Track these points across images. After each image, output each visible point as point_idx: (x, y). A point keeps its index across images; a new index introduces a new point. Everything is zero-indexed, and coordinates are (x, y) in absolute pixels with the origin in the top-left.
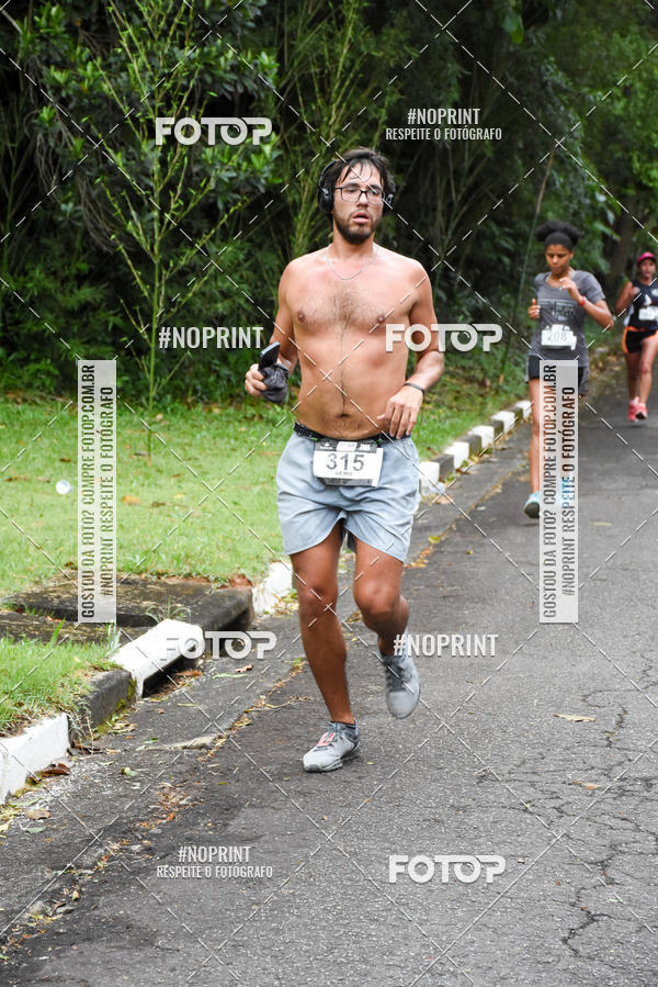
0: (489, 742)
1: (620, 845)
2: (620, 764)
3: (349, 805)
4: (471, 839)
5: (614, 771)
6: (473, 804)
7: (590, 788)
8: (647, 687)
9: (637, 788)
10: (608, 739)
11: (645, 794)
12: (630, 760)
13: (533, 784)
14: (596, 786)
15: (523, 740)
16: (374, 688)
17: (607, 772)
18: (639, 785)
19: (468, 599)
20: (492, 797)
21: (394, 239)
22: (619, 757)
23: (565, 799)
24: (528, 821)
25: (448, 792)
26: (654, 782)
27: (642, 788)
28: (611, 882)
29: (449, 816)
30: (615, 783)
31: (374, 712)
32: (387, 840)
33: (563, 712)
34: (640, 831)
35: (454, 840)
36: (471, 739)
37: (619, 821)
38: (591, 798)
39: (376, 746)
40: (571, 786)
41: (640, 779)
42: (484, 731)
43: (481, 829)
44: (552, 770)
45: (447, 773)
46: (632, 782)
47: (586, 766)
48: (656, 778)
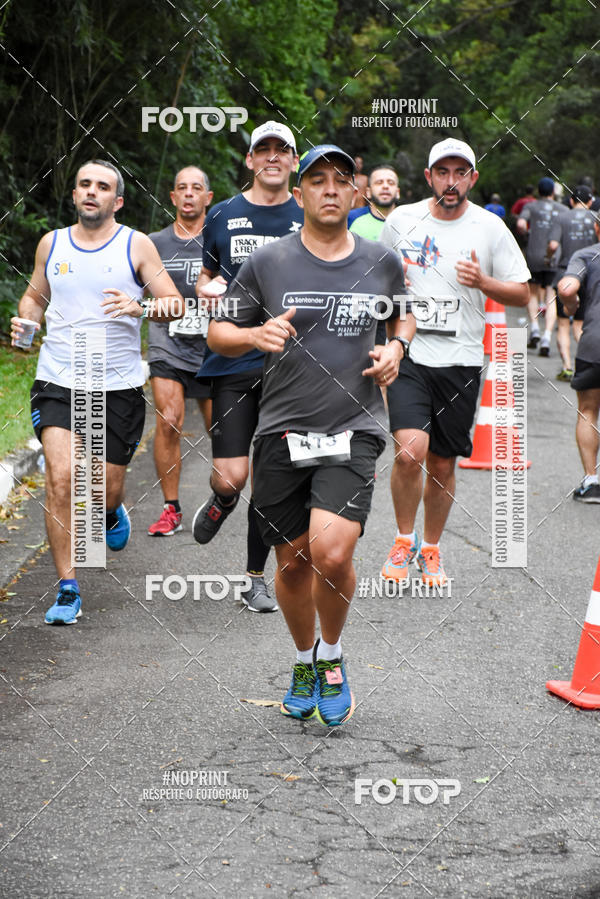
0: (175, 732)
1: (330, 841)
2: (318, 751)
3: (26, 809)
5: (313, 760)
6: (165, 802)
7: (290, 780)
9: (339, 778)
10: (302, 725)
11: (348, 783)
12: (328, 748)
14: (296, 777)
15: (211, 729)
16: (36, 676)
17: (305, 761)
18: (341, 775)
19: (128, 573)
21: (9, 160)
22: (316, 744)
23: (265, 793)
24: (228, 819)
25: (136, 790)
26: (356, 770)
27: (344, 778)
28: (325, 882)
29: (140, 817)
30: (315, 775)
31: (41, 703)
32: (74, 847)
33: (251, 697)
34: (348, 824)
35: (149, 843)
36: (154, 730)
37: (325, 815)
38: (292, 791)
39: (48, 741)
40: (269, 779)
41: (342, 768)
42: (167, 721)
43: (178, 829)
44: (246, 760)
45: (132, 768)
46: (334, 771)
47: (283, 756)
48: (358, 766)
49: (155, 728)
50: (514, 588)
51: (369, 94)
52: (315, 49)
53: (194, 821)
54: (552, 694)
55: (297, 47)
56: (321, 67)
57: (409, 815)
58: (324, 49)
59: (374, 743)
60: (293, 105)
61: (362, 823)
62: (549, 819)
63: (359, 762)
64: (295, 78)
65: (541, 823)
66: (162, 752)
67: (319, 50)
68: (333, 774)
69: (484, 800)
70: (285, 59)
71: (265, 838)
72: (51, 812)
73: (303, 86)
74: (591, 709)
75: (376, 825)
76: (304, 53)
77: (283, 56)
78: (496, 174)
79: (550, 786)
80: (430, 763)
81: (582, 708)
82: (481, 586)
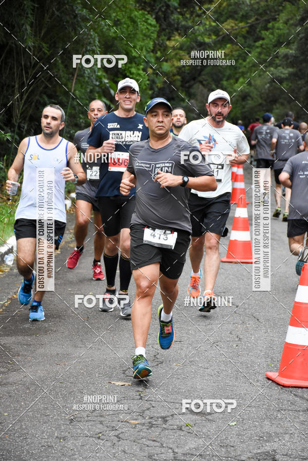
1: (154, 455)
2: (148, 409)
4: (70, 456)
5: (145, 413)
6: (69, 436)
7: (133, 424)
8: (158, 365)
9: (159, 423)
10: (140, 395)
11: (164, 426)
12: (153, 407)
13: (101, 423)
14: (137, 422)
17: (142, 414)
18: (160, 421)
20: (79, 431)
22: (147, 405)
23: (120, 430)
24: (101, 444)
25: (54, 429)
26: (168, 419)
27: (161, 423)
29: (56, 443)
30: (147, 420)
31: (5, 384)
33: (113, 380)
34: (163, 447)
36: (63, 398)
37: (151, 442)
38: (134, 429)
39: (8, 404)
40: (122, 423)
41: (161, 417)
42: (70, 393)
43: (75, 450)
44: (111, 414)
45: (52, 418)
46: (156, 419)
47: (129, 411)
48: (168, 417)
49: (64, 397)
50: (249, 324)
51: (175, 71)
52: (147, 48)
53: (83, 445)
54: (269, 379)
55: (138, 47)
56: (151, 57)
57: (195, 442)
58: (152, 48)
59: (177, 404)
60: (137, 76)
61: (171, 446)
62: (267, 444)
63: (169, 414)
64: (137, 63)
65: (262, 446)
66: (67, 410)
67: (150, 48)
68: (155, 421)
69: (233, 434)
70: (132, 53)
71: (121, 454)
72: (9, 441)
73: (141, 67)
74: (289, 387)
75: (178, 447)
76: (142, 50)
77: (131, 51)
78: (240, 111)
79: (267, 427)
80: (206, 415)
81: (284, 386)
82: (232, 323)
